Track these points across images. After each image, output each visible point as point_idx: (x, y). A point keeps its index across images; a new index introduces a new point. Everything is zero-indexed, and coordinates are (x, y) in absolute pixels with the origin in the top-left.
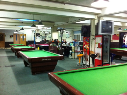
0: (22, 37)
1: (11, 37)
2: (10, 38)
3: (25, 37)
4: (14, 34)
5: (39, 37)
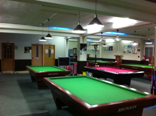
0: (47, 51)
1: (27, 50)
2: (25, 52)
3: (52, 51)
4: (33, 45)
5: (85, 51)
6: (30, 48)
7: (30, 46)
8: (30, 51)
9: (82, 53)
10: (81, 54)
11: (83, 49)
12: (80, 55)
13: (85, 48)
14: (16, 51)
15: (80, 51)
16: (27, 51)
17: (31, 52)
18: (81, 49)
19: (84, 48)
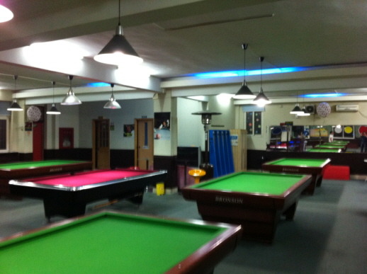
1: (127, 130)
2: (125, 136)
4: (138, 121)
5: (167, 131)
6: (132, 127)
7: (132, 122)
8: (133, 132)
9: (159, 135)
10: (157, 138)
11: (161, 126)
12: (155, 141)
13: (167, 123)
14: (111, 133)
15: (155, 130)
16: (128, 134)
17: (133, 135)
18: (157, 126)
19: (164, 123)
